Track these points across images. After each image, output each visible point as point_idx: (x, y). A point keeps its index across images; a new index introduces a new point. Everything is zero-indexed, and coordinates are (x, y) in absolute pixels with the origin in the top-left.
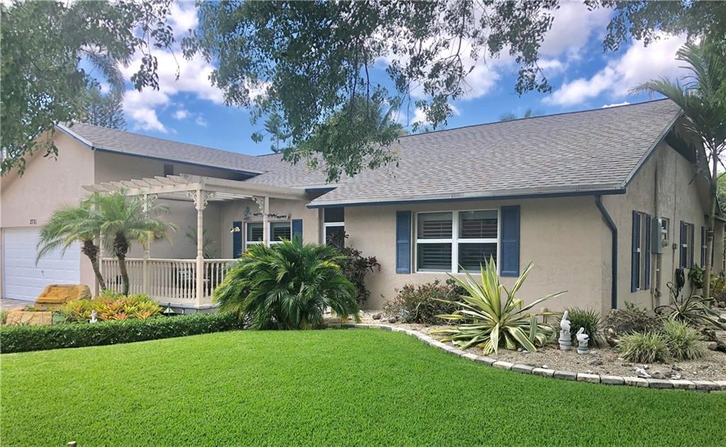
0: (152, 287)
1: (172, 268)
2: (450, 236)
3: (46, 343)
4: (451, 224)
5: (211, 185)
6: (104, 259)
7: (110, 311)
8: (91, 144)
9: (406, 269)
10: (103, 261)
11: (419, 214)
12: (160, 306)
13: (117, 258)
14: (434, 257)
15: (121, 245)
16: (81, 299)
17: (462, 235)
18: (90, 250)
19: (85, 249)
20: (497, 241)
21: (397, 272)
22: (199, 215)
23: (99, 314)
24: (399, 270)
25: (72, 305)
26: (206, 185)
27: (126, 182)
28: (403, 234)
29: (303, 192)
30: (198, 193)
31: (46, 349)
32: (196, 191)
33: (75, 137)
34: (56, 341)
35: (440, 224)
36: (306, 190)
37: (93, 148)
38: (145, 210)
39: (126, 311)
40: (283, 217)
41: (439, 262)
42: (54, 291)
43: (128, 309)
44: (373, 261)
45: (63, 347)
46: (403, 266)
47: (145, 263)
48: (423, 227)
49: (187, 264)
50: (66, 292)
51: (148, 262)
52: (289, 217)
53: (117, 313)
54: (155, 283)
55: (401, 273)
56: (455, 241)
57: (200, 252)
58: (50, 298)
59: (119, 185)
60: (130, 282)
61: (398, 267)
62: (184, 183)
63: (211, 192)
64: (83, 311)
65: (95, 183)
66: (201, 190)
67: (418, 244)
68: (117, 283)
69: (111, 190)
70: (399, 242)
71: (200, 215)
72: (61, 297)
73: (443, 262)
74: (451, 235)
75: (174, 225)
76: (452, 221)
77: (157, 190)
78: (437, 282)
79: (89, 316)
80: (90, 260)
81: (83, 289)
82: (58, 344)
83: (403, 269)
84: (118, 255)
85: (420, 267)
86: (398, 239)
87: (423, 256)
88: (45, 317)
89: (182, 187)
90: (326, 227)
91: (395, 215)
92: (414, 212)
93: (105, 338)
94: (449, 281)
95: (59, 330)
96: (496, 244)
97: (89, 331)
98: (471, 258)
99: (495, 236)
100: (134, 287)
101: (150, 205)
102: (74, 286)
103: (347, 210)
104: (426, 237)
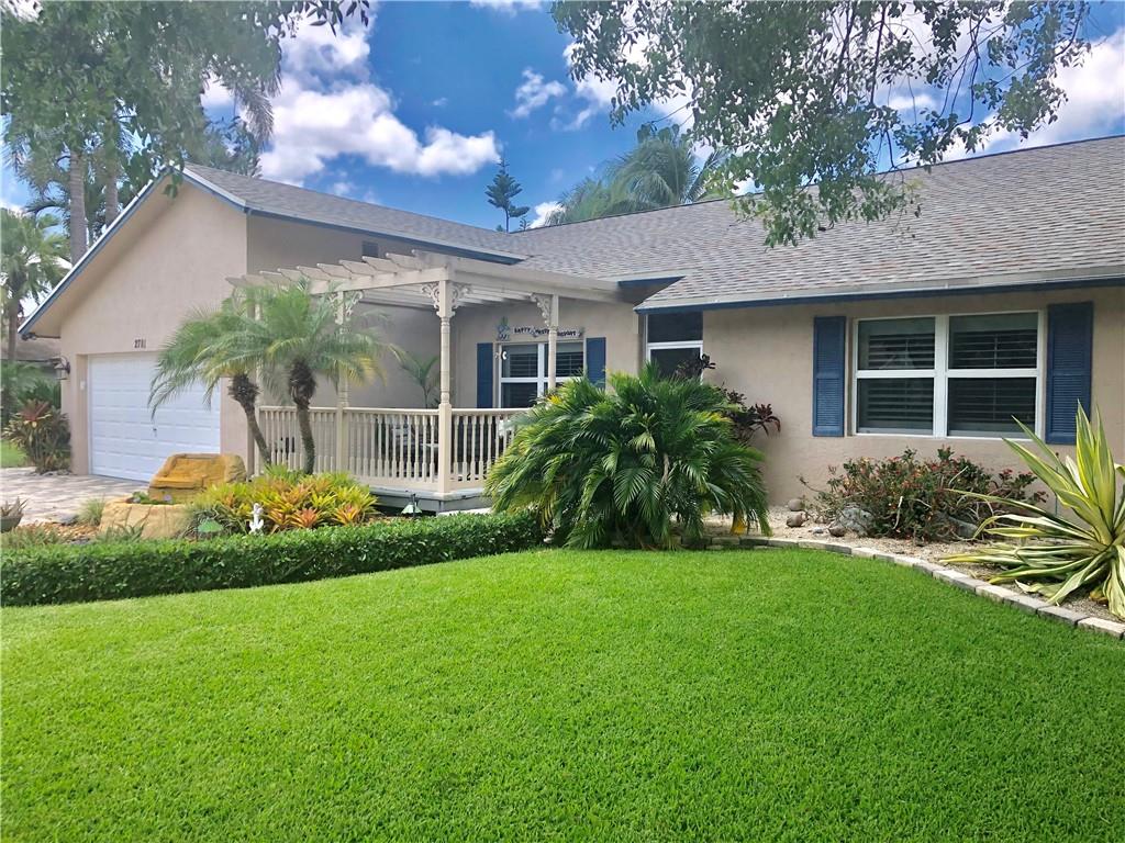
0: (352, 458)
1: (377, 425)
2: (931, 365)
3: (188, 577)
4: (933, 341)
5: (463, 273)
6: (263, 407)
7: (288, 504)
8: (243, 203)
9: (836, 429)
10: (262, 412)
11: (860, 322)
12: (372, 494)
13: (294, 407)
14: (907, 406)
15: (303, 383)
16: (231, 481)
17: (953, 365)
18: (244, 392)
19: (234, 389)
20: (1038, 373)
21: (815, 434)
22: (443, 328)
23: (266, 510)
24: (819, 428)
25: (217, 493)
26: (457, 272)
27: (308, 271)
28: (826, 361)
29: (614, 288)
30: (442, 287)
31: (187, 591)
32: (437, 283)
33: (214, 192)
34: (205, 574)
35: (904, 342)
36: (620, 283)
37: (246, 209)
38: (339, 321)
39: (315, 505)
40: (570, 333)
41: (902, 414)
42: (183, 465)
43: (318, 501)
44: (765, 413)
45: (219, 586)
46: (827, 421)
47: (339, 415)
48: (866, 347)
49: (420, 417)
50: (204, 467)
51: (344, 413)
52: (581, 334)
53: (300, 509)
54: (359, 452)
55: (824, 434)
56: (941, 374)
57: (444, 396)
58: (174, 479)
59: (295, 275)
60: (318, 449)
61: (816, 422)
62: (416, 269)
64: (236, 503)
65: (249, 272)
66: (447, 282)
67: (859, 380)
68: (287, 452)
69: (284, 281)
70: (820, 375)
71: (445, 328)
72: (195, 477)
73: (910, 414)
74: (933, 363)
75: (396, 347)
76: (934, 335)
77: (362, 282)
78: (909, 454)
79: (249, 514)
80: (242, 410)
81: (233, 463)
82: (209, 581)
83: (829, 428)
84: (297, 400)
85: (861, 424)
86: (817, 369)
87: (868, 403)
88: (169, 515)
89: (411, 277)
90: (653, 351)
91: (812, 323)
92: (852, 319)
93: (299, 566)
94: (944, 454)
95: (211, 552)
96: (1035, 379)
97: (268, 552)
98: (972, 406)
99: (1032, 364)
100: (318, 458)
101: (350, 311)
102: (217, 456)
103: (707, 317)
104: (872, 366)
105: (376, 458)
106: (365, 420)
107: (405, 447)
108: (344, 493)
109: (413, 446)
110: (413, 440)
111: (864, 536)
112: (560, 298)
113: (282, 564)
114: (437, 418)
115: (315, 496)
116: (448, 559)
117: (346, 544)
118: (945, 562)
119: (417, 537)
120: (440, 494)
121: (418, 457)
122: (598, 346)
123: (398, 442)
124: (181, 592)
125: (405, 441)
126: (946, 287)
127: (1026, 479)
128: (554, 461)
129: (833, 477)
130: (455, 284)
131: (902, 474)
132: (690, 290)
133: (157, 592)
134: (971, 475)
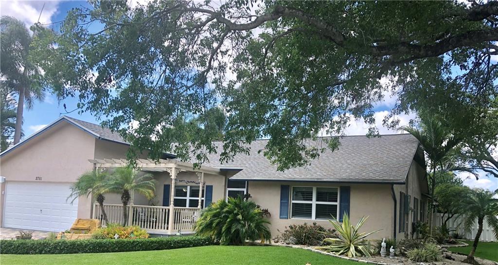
2: (311, 200)
4: (312, 194)
5: (180, 165)
9: (286, 217)
11: (293, 187)
14: (304, 211)
17: (317, 200)
18: (101, 199)
19: (98, 197)
20: (338, 203)
21: (280, 218)
28: (284, 197)
29: (219, 171)
32: (171, 168)
33: (85, 130)
35: (305, 193)
36: (221, 169)
37: (99, 138)
42: (81, 222)
44: (266, 211)
48: (295, 194)
50: (89, 223)
52: (204, 184)
55: (282, 218)
56: (314, 203)
57: (172, 203)
58: (79, 226)
61: (281, 215)
66: (175, 168)
67: (293, 203)
71: (173, 182)
73: (305, 213)
76: (312, 192)
78: (305, 224)
83: (284, 216)
85: (293, 216)
86: (281, 200)
87: (295, 210)
90: (229, 191)
91: (280, 187)
92: (291, 186)
94: (314, 224)
96: (337, 205)
98: (322, 212)
99: (336, 201)
104: (296, 200)
111: (295, 244)
120: (169, 233)
121: (161, 222)
126: (316, 180)
127: (334, 231)
129: (286, 230)
131: (304, 229)
132: (246, 174)
134: (321, 229)
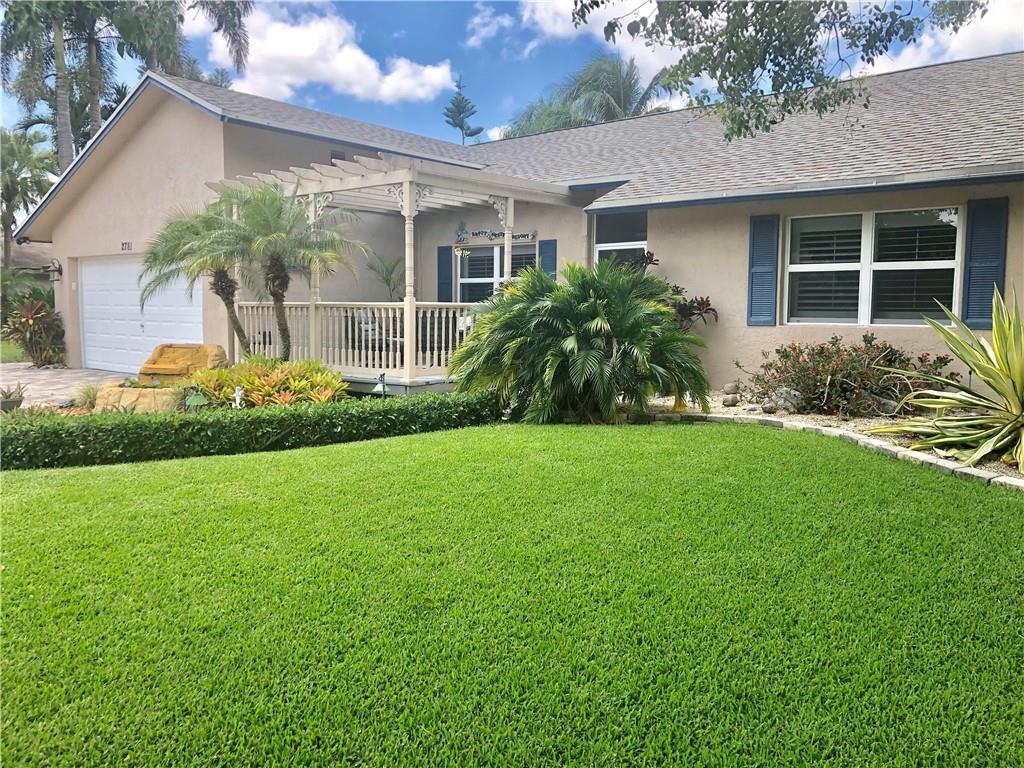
0: (324, 349)
2: (857, 259)
3: (178, 445)
4: (859, 237)
5: (426, 175)
6: (242, 303)
7: (266, 388)
8: (219, 111)
9: (769, 318)
10: (240, 308)
11: (792, 220)
12: (344, 381)
13: (271, 302)
14: (835, 297)
15: (278, 275)
16: (214, 368)
17: (878, 258)
18: (224, 287)
19: (215, 284)
20: (956, 264)
21: (750, 324)
22: (407, 226)
23: (247, 393)
24: (753, 319)
25: (201, 376)
26: (420, 173)
27: (280, 173)
28: (761, 255)
30: (406, 187)
31: (177, 457)
32: (401, 184)
33: (192, 101)
34: (194, 443)
35: (832, 238)
36: (570, 187)
37: (223, 117)
38: (311, 221)
39: (292, 388)
40: (524, 236)
41: (830, 305)
42: (169, 353)
43: (295, 385)
44: (704, 305)
45: (207, 453)
46: (760, 311)
47: (312, 309)
48: (798, 243)
49: (387, 310)
50: (189, 356)
51: (317, 307)
52: (534, 237)
53: (278, 392)
54: (331, 343)
55: (757, 324)
57: (409, 290)
58: (161, 366)
59: (269, 179)
60: (293, 340)
61: (751, 313)
62: (381, 171)
63: (426, 186)
64: (220, 387)
65: (226, 177)
66: (411, 182)
67: (791, 273)
68: (265, 344)
69: (258, 183)
70: (754, 270)
71: (409, 226)
72: (180, 365)
73: (835, 305)
74: (859, 257)
75: (366, 247)
76: (861, 231)
77: (332, 185)
78: (835, 341)
79: (231, 396)
80: (222, 305)
81: (215, 352)
82: (198, 448)
83: (762, 319)
84: (273, 294)
85: (792, 314)
86: (752, 265)
87: (799, 295)
88: (158, 397)
89: (377, 179)
90: (600, 252)
91: (748, 221)
92: (785, 217)
93: (279, 436)
94: (868, 339)
95: (199, 422)
96: (953, 270)
97: (251, 423)
98: (894, 297)
99: (952, 256)
100: (294, 349)
101: (320, 212)
102: (200, 346)
103: (652, 217)
104: (803, 261)
105: (347, 348)
106: (336, 313)
107: (374, 340)
108: (318, 378)
109: (381, 340)
110: (381, 334)
111: (794, 413)
112: (515, 202)
113: (264, 434)
114: (402, 310)
115: (291, 380)
116: (415, 432)
117: (323, 417)
118: (868, 433)
119: (387, 412)
120: (406, 380)
121: (386, 348)
122: (549, 248)
123: (367, 336)
124: (172, 458)
125: (374, 335)
126: (874, 184)
127: (943, 361)
128: (513, 345)
129: (765, 362)
130: (418, 185)
131: (829, 358)
132: (636, 191)
133: (149, 458)
134: (892, 357)
